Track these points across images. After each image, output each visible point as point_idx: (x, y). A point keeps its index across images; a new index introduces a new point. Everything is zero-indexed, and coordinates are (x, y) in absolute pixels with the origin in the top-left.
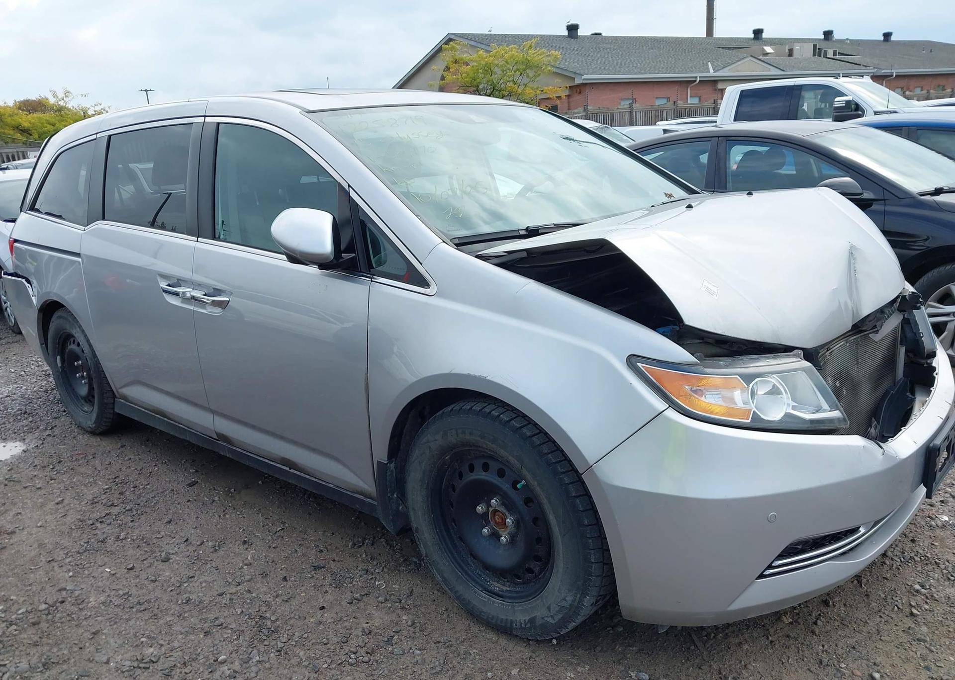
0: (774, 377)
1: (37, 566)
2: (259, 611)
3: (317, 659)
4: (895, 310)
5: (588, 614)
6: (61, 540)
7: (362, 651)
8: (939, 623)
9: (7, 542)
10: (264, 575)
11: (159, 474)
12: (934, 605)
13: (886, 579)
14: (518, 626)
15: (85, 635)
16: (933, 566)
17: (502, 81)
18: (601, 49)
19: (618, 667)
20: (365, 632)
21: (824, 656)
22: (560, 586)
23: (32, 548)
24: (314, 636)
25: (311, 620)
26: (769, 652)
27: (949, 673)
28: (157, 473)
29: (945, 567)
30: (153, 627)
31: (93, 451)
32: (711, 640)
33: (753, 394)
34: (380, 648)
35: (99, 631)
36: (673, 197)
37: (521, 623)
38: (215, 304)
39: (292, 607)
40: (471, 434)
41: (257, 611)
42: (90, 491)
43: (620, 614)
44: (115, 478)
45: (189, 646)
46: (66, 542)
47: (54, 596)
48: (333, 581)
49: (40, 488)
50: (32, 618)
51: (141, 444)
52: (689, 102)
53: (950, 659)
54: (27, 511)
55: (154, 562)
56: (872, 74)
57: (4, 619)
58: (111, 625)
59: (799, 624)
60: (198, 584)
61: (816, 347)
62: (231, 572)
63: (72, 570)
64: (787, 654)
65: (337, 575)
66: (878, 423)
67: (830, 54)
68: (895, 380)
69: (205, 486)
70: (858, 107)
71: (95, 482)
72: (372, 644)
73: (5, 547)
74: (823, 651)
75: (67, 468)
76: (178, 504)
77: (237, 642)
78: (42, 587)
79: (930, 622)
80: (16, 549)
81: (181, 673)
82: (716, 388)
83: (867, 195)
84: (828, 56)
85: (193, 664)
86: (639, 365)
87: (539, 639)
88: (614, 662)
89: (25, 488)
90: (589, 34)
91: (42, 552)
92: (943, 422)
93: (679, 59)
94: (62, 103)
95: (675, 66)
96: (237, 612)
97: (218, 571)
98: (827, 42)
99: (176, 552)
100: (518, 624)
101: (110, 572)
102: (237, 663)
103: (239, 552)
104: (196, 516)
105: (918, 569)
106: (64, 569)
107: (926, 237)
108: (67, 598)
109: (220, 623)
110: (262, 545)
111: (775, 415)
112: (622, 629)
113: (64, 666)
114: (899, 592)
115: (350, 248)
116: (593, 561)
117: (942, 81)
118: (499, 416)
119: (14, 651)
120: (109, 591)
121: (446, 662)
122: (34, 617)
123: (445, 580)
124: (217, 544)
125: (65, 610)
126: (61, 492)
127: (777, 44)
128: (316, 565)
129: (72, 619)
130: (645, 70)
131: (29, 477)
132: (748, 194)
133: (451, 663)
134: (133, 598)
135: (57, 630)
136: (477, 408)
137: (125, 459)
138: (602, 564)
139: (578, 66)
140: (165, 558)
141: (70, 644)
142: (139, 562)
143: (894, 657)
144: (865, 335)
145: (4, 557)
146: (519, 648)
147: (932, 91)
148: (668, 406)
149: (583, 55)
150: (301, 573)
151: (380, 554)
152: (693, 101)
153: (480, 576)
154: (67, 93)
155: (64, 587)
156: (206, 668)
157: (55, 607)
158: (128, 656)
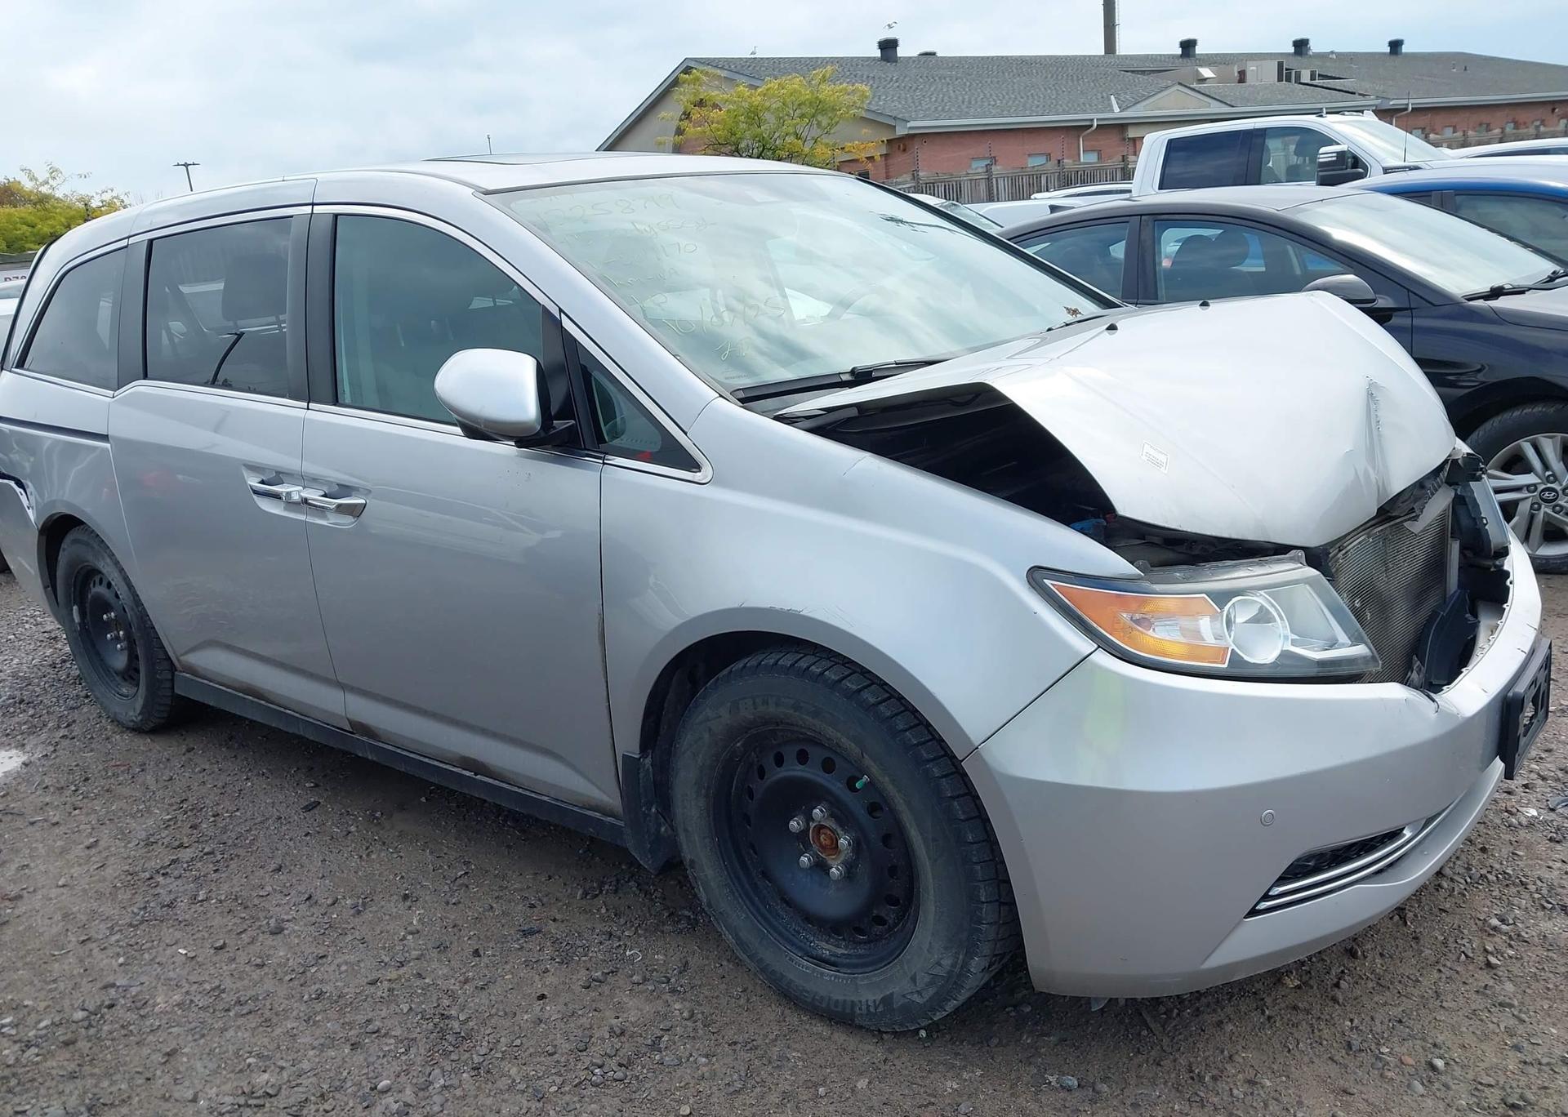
0: (1261, 595)
1: (63, 949)
2: (439, 1005)
3: (539, 1078)
4: (1442, 483)
5: (978, 986)
6: (100, 905)
7: (612, 1063)
8: (1531, 977)
9: (8, 913)
10: (442, 948)
11: (254, 793)
12: (1523, 949)
13: (1445, 911)
14: (864, 1011)
15: (153, 1057)
16: (1518, 889)
17: (777, 135)
18: (937, 78)
19: (1028, 1069)
20: (615, 1033)
21: (1355, 1037)
22: (930, 943)
23: (52, 921)
24: (532, 1043)
25: (526, 1017)
26: (1266, 1035)
27: (1551, 1054)
28: (252, 791)
29: (1537, 889)
30: (264, 1039)
31: (140, 759)
32: (1174, 1019)
33: (1229, 623)
34: (640, 1056)
35: (177, 1051)
36: (1080, 313)
37: (868, 1006)
38: (340, 509)
39: (493, 997)
40: (777, 705)
41: (435, 1007)
42: (141, 824)
43: (1028, 984)
44: (182, 802)
45: (327, 1067)
46: (107, 909)
47: (96, 996)
48: (557, 953)
49: (57, 823)
50: (62, 1034)
51: (221, 745)
52: (1082, 160)
53: (1551, 1033)
54: (39, 862)
55: (258, 934)
56: (1374, 108)
57: (16, 1038)
58: (195, 1040)
59: (1312, 987)
60: (333, 967)
61: (1325, 545)
62: (387, 945)
63: (122, 953)
64: (1296, 1035)
65: (561, 943)
66: (1422, 663)
67: (1306, 78)
68: (1445, 594)
69: (333, 809)
70: (1356, 162)
71: (148, 810)
72: (627, 1050)
73: (8, 921)
74: (1352, 1029)
75: (99, 788)
76: (290, 840)
77: (406, 1057)
78: (75, 984)
79: (1517, 976)
80: (26, 924)
81: (317, 1110)
82: (1169, 615)
83: (1383, 302)
84: (1302, 81)
85: (337, 1096)
86: (1047, 582)
87: (898, 1030)
88: (1021, 1061)
89: (32, 824)
90: (915, 54)
91: (70, 927)
92: (1526, 657)
93: (1064, 91)
94: (44, 190)
95: (1057, 102)
96: (402, 1010)
97: (365, 945)
98: (1299, 58)
99: (294, 918)
100: (864, 1007)
101: (186, 954)
102: (408, 1091)
103: (397, 913)
104: (321, 858)
105: (1494, 894)
106: (110, 952)
107: (1479, 367)
108: (117, 999)
109: (376, 1028)
110: (435, 900)
111: (1264, 654)
112: (1028, 1009)
113: (122, 1110)
114: (1466, 932)
115: (566, 412)
116: (983, 899)
117: (1484, 117)
118: (822, 674)
119: (38, 1088)
120: (187, 985)
121: (749, 1075)
122: (66, 1033)
123: (741, 943)
124: (360, 901)
125: (117, 1019)
126: (93, 829)
127: (1220, 63)
128: (526, 929)
129: (129, 1033)
130: (1009, 111)
131: (36, 806)
132: (1201, 305)
133: (757, 1075)
134: (228, 995)
135: (106, 1052)
136: (786, 661)
137: (197, 770)
138: (997, 903)
139: (900, 106)
140: (276, 928)
141: (129, 1073)
142: (233, 936)
143: (1465, 1033)
144: (1396, 524)
145: (7, 938)
146: (867, 1047)
147: (1470, 133)
148: (1096, 646)
149: (907, 88)
150: (503, 943)
151: (629, 907)
152: (1088, 159)
153: (799, 933)
154: (54, 172)
155: (112, 982)
156: (358, 1101)
157: (99, 1016)
158: (227, 1087)
